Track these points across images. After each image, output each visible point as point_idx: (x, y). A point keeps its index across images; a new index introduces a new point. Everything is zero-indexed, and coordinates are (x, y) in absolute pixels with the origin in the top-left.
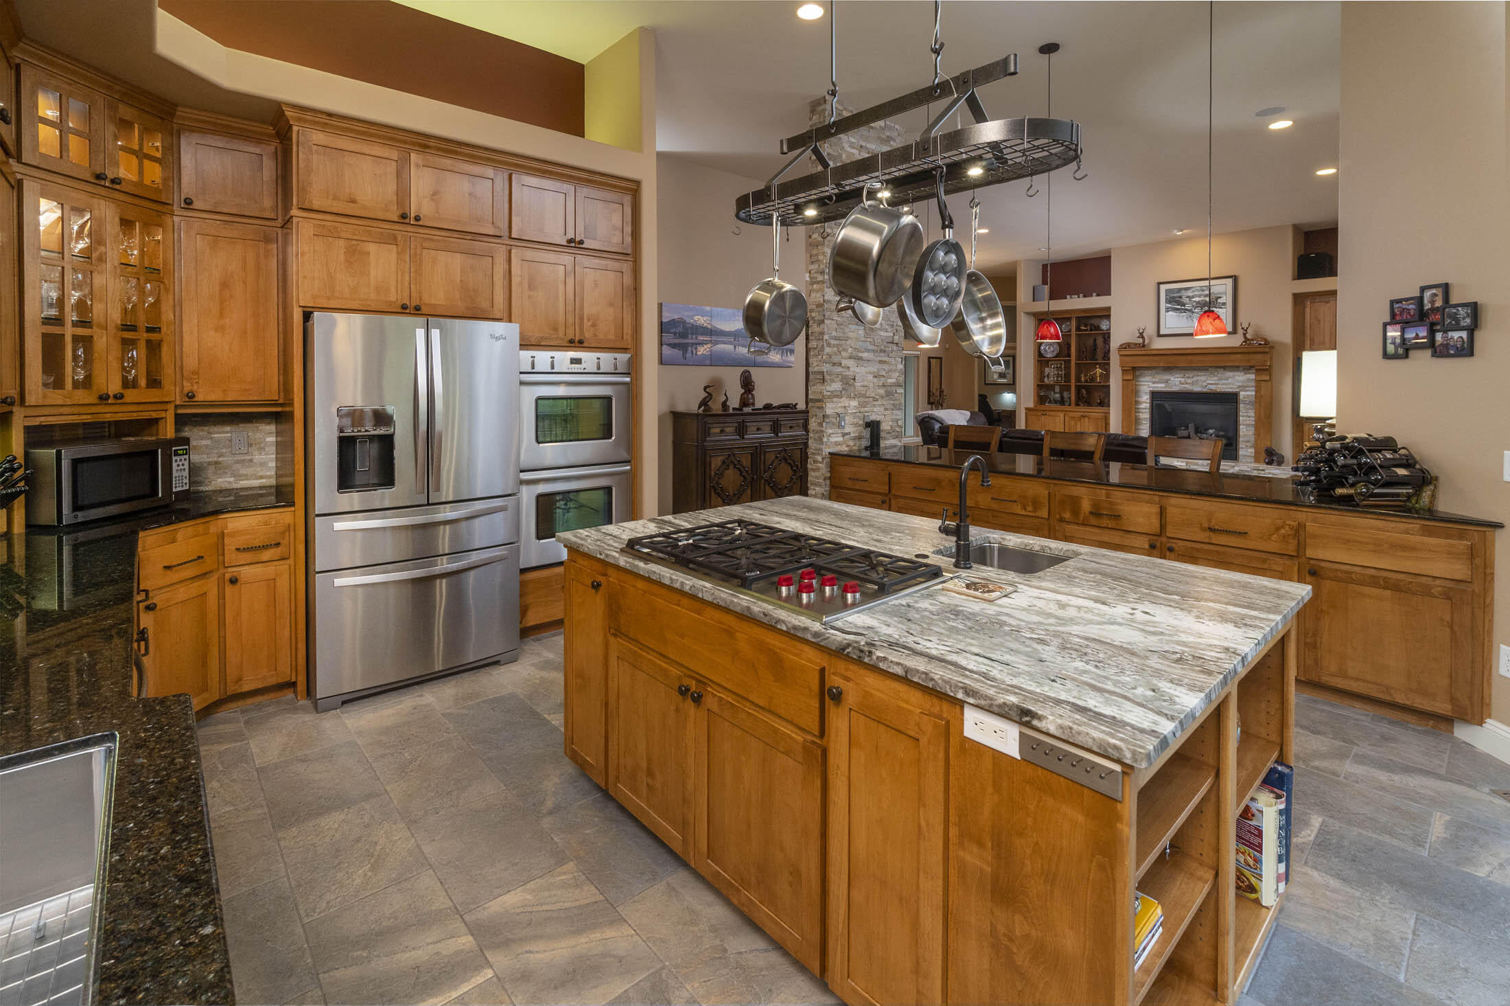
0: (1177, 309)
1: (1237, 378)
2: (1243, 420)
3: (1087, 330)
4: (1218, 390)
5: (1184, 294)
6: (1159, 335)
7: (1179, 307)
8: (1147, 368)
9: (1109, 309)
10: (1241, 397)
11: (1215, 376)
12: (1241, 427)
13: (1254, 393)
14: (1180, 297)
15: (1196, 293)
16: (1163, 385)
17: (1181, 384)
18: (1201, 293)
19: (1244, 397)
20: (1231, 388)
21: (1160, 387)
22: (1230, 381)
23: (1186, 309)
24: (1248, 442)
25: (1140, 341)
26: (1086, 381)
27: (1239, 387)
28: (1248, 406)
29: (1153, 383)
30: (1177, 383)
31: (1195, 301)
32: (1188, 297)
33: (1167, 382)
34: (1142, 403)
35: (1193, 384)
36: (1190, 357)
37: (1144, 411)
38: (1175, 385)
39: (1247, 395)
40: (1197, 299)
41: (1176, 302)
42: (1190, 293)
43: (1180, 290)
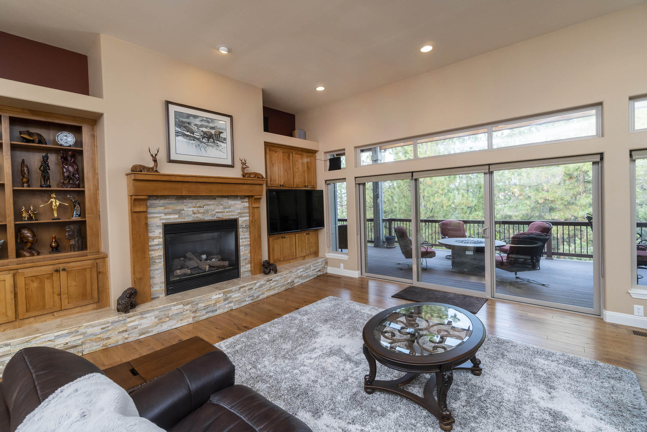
0: (187, 136)
1: (237, 206)
2: (243, 242)
3: (33, 141)
4: (224, 218)
5: (191, 120)
6: (171, 161)
7: (188, 133)
8: (157, 197)
9: (100, 116)
10: (240, 223)
11: (222, 205)
12: (241, 248)
13: (248, 218)
14: (189, 123)
15: (204, 123)
16: (177, 216)
17: (194, 213)
18: (207, 124)
19: (242, 223)
20: (233, 215)
21: (174, 218)
22: (232, 209)
23: (194, 137)
24: (246, 259)
25: (151, 164)
26: (30, 218)
27: (239, 213)
28: (245, 229)
29: (166, 214)
30: (191, 213)
31: (202, 131)
32: (196, 125)
33: (179, 212)
34: (154, 238)
35: (204, 213)
36: (209, 186)
37: (157, 247)
38: (188, 216)
39: (244, 220)
40: (204, 129)
41: (185, 127)
42: (197, 122)
43: (189, 116)
